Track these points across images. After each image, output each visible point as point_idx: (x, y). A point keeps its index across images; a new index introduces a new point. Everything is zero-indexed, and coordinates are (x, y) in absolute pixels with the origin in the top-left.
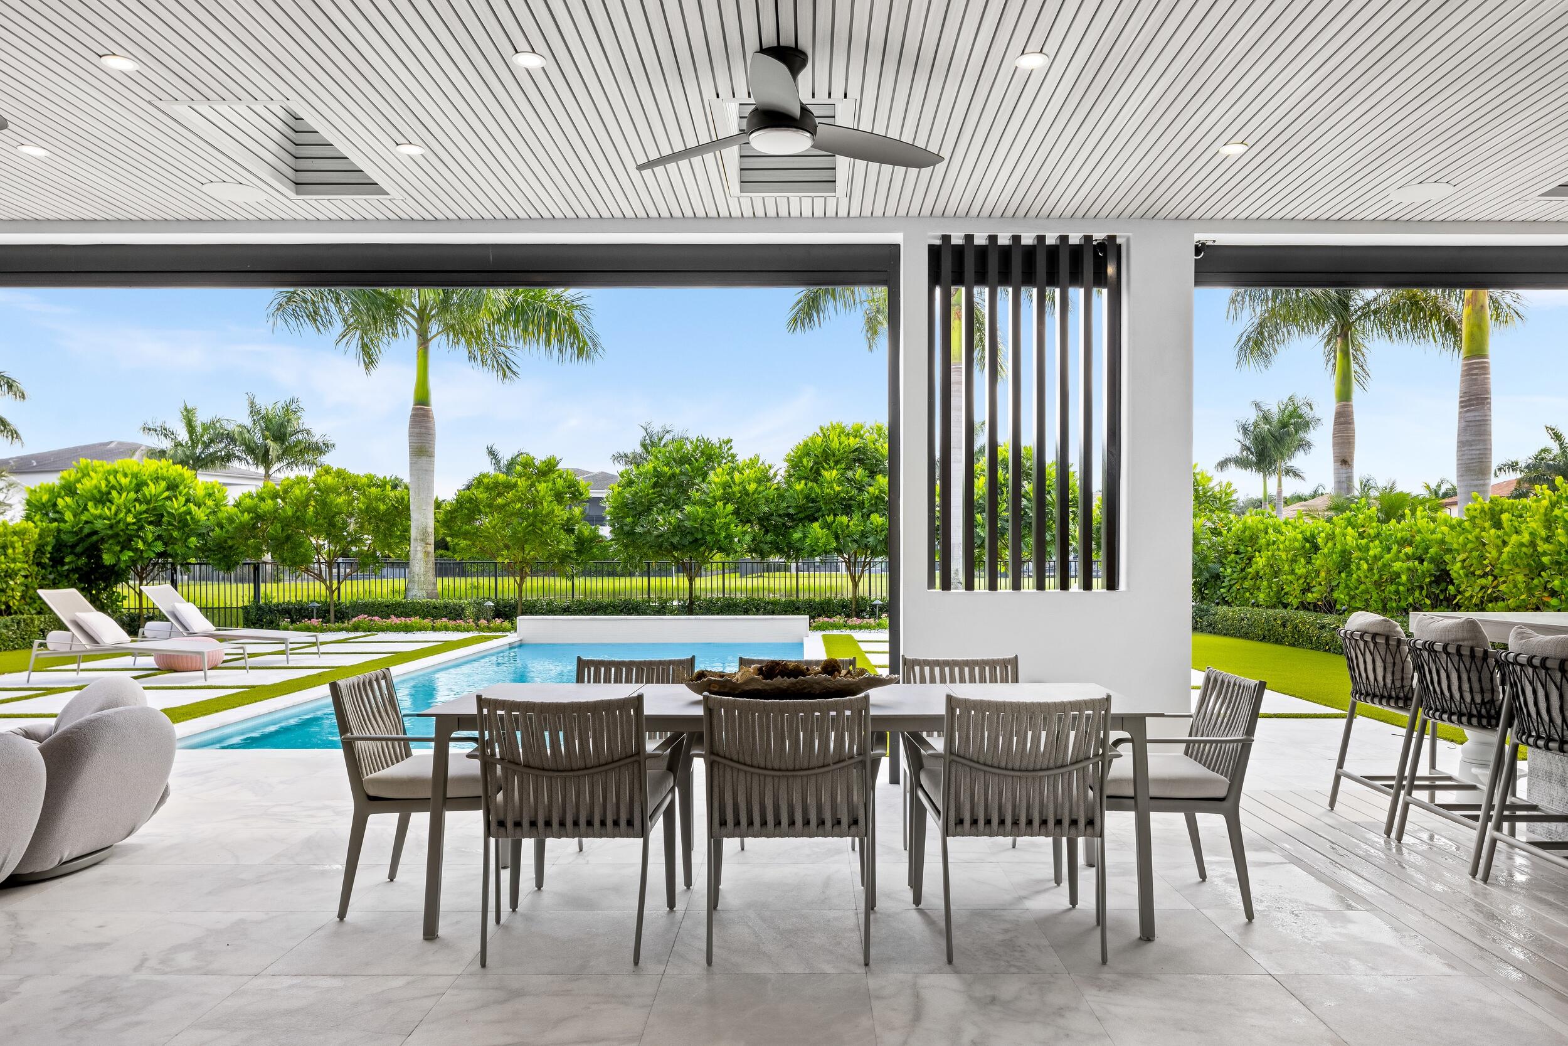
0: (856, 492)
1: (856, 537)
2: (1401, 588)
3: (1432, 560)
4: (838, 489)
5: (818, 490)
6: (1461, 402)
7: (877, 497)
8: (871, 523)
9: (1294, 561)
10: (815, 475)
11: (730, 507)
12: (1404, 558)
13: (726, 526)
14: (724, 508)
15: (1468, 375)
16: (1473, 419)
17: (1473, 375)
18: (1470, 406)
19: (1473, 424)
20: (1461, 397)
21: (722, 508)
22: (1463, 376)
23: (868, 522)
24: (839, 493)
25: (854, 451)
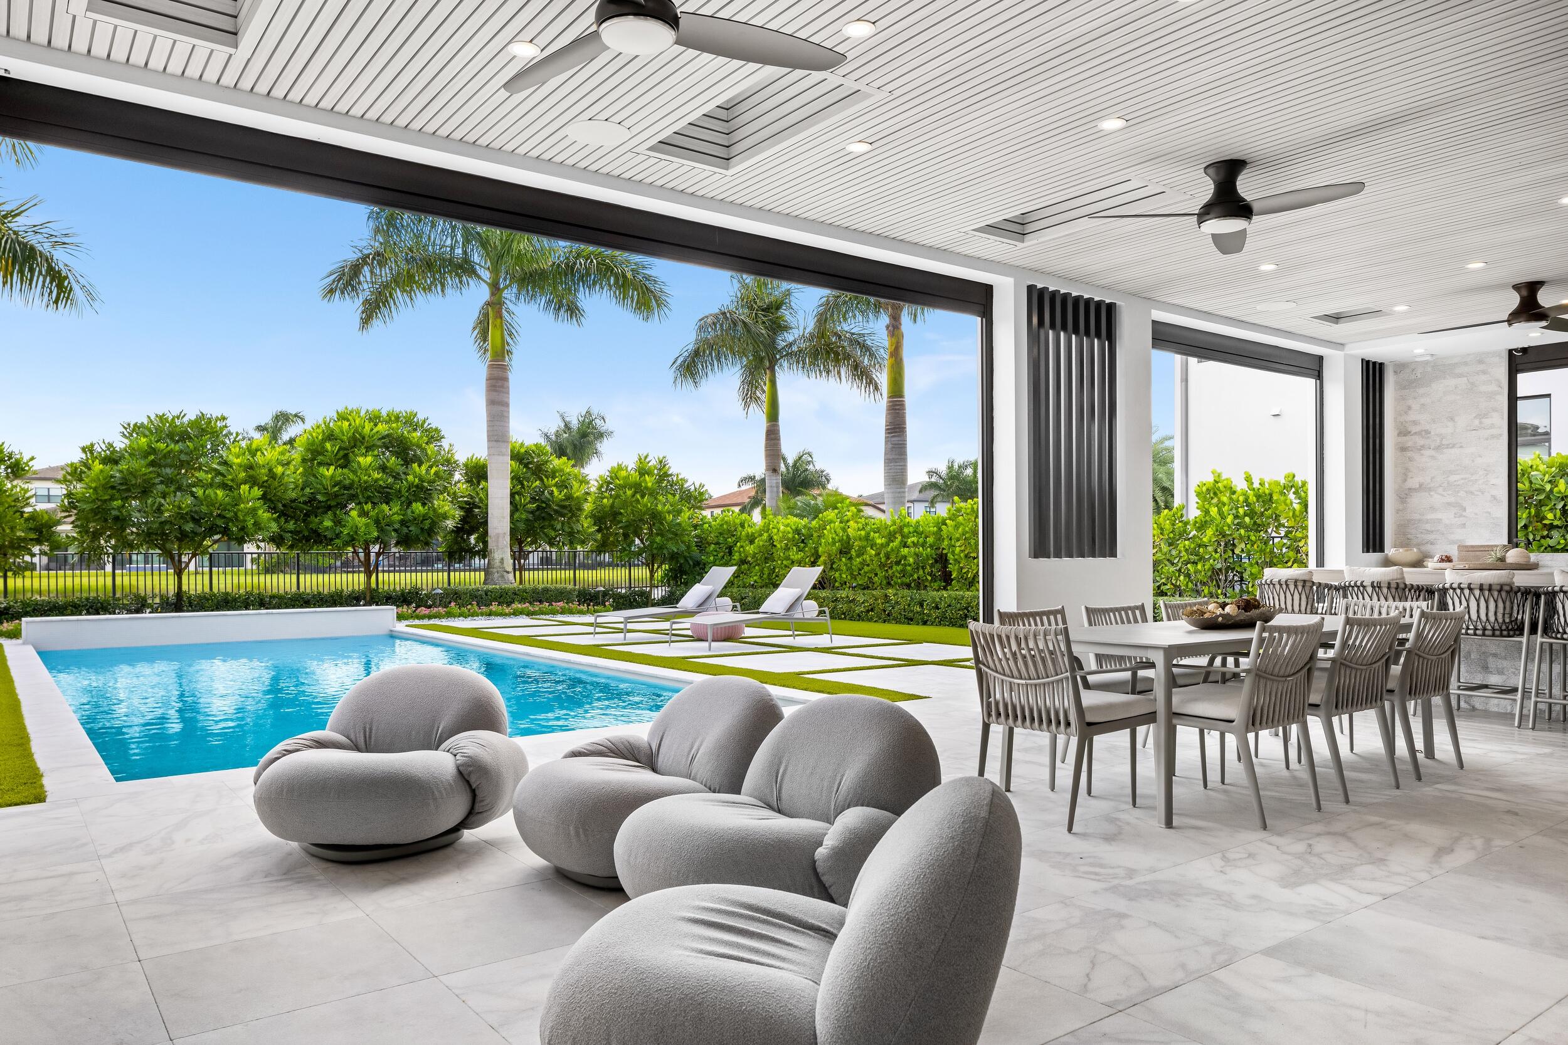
0: (393, 480)
1: (397, 526)
2: (909, 568)
3: (931, 546)
4: (376, 475)
5: (351, 476)
6: (887, 430)
7: (417, 486)
8: (413, 512)
9: (787, 548)
10: (344, 460)
11: (257, 492)
12: (912, 545)
13: (253, 511)
14: (249, 493)
15: (893, 409)
16: (897, 442)
17: (896, 409)
18: (896, 432)
19: (897, 446)
20: (886, 426)
21: (247, 493)
22: (888, 410)
23: (409, 511)
24: (377, 480)
25: (383, 438)
